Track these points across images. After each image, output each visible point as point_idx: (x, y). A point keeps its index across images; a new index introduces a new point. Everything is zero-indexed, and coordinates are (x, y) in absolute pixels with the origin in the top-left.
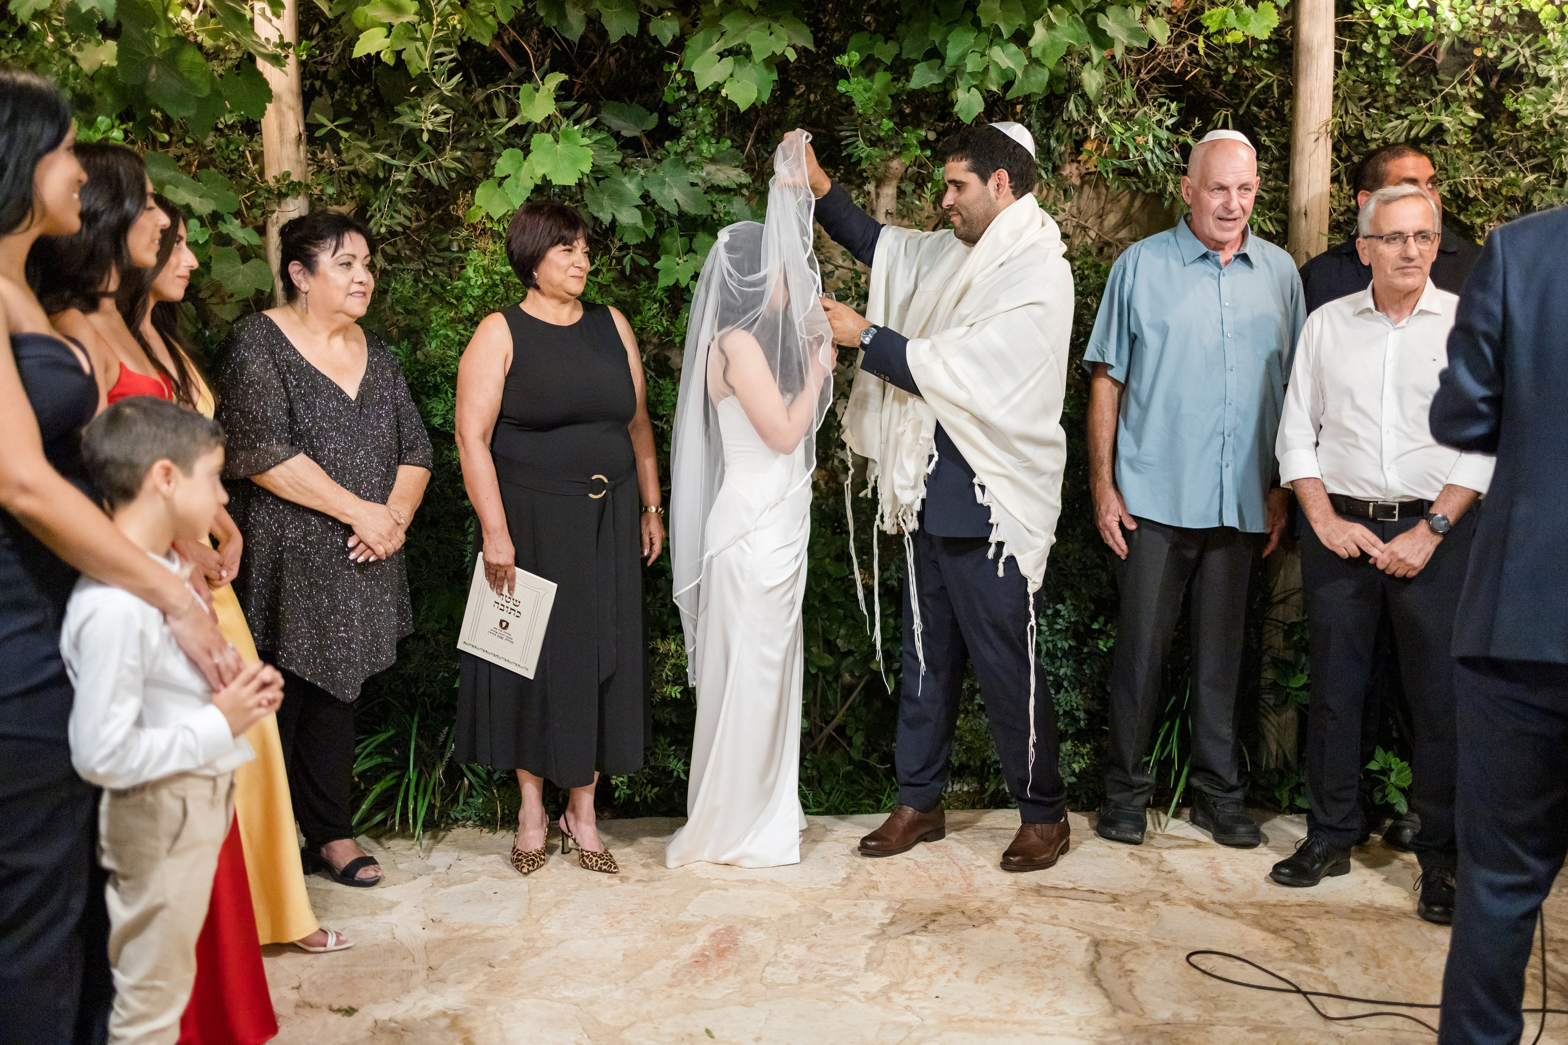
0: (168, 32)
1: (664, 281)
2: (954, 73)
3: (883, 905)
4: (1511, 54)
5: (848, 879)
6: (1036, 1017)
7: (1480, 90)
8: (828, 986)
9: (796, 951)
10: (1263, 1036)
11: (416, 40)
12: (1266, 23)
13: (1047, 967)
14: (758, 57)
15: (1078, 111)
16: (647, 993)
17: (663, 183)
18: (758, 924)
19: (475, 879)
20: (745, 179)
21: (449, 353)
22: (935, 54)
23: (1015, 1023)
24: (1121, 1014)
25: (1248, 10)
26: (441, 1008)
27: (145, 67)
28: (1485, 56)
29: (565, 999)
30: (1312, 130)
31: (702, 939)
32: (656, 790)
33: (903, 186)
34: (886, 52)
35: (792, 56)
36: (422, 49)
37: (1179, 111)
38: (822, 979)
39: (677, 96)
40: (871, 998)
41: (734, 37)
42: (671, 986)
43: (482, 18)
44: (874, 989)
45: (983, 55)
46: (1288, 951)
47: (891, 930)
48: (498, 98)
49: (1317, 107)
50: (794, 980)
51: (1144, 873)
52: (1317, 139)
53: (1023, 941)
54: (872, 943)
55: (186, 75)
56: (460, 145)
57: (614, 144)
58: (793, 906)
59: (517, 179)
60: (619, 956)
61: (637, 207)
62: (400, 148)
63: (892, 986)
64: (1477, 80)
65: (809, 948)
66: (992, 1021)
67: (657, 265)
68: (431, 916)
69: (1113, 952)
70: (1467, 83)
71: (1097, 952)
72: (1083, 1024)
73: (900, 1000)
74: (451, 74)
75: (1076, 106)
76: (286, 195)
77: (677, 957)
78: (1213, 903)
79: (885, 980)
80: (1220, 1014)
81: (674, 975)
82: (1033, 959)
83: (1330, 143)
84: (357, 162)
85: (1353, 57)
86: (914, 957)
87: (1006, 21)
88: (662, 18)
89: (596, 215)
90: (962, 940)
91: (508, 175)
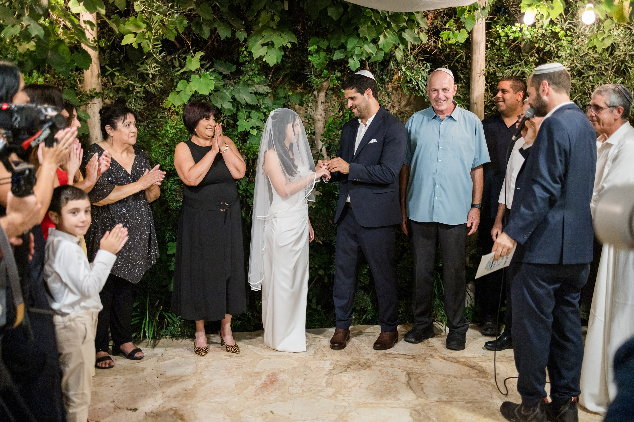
0: (55, 38)
1: (240, 129)
3: (329, 362)
4: (548, 46)
5: (315, 353)
6: (390, 401)
7: (537, 58)
8: (314, 393)
9: (300, 381)
10: (471, 405)
11: (146, 39)
12: (463, 37)
13: (392, 383)
14: (277, 46)
15: (394, 66)
16: (247, 398)
17: (239, 92)
18: (284, 371)
19: (173, 358)
20: (269, 90)
21: (159, 158)
22: (343, 47)
23: (383, 404)
24: (420, 399)
25: (457, 32)
26: (170, 407)
27: (46, 52)
28: (539, 47)
29: (216, 402)
30: (478, 73)
31: (264, 377)
33: (328, 92)
34: (324, 44)
35: (289, 46)
36: (149, 42)
37: (431, 66)
38: (311, 391)
39: (245, 60)
40: (329, 397)
41: (267, 38)
42: (255, 395)
43: (171, 30)
44: (330, 394)
45: (361, 48)
46: (477, 374)
47: (333, 372)
48: (175, 60)
49: (479, 64)
50: (301, 391)
51: (423, 347)
52: (480, 76)
53: (382, 374)
54: (327, 377)
55: (61, 54)
56: (161, 78)
57: (220, 77)
58: (296, 364)
59: (185, 92)
60: (234, 385)
61: (230, 102)
62: (138, 79)
63: (336, 392)
64: (536, 55)
65: (305, 379)
66: (374, 403)
67: (237, 123)
68: (159, 373)
69: (414, 377)
70: (533, 56)
71: (409, 377)
72: (407, 403)
73: (340, 397)
74: (161, 52)
75: (393, 64)
76: (94, 97)
77: (256, 385)
78: (449, 357)
79: (334, 390)
80: (455, 398)
81: (256, 392)
82: (387, 380)
83: (484, 77)
84: (121, 84)
85: (492, 46)
86: (343, 381)
87: (369, 35)
88: (240, 31)
89: (215, 105)
90: (360, 374)
91: (182, 90)
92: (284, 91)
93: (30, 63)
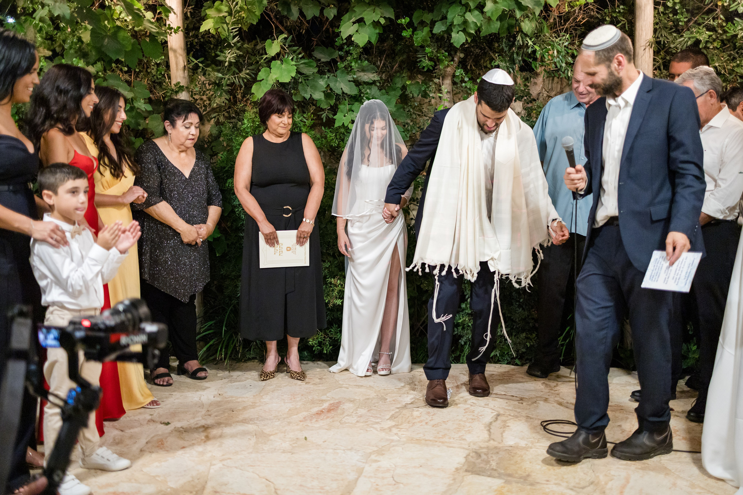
0: (113, 24)
1: (338, 124)
2: (451, 25)
4: (735, 4)
6: (452, 440)
8: (368, 425)
9: (362, 412)
11: (223, 23)
13: (470, 423)
14: (368, 23)
15: (522, 40)
16: (290, 423)
17: (337, 81)
18: (352, 401)
19: (245, 381)
20: (377, 78)
22: (444, 18)
23: (440, 442)
24: (492, 442)
26: (203, 424)
27: (103, 38)
28: (723, 5)
30: (642, 45)
31: (325, 406)
32: (331, 347)
34: (428, 17)
38: (366, 422)
39: (342, 42)
40: (383, 430)
41: (359, 15)
42: (301, 422)
44: (386, 427)
45: (462, 17)
49: (644, 34)
50: (354, 422)
51: (544, 391)
52: (645, 49)
53: (465, 413)
54: (397, 411)
55: (121, 41)
56: (249, 68)
57: (314, 64)
58: (373, 396)
59: (267, 81)
60: (287, 410)
61: (323, 91)
63: (395, 426)
64: (722, 16)
65: (369, 411)
66: (430, 441)
67: (335, 117)
68: (219, 393)
69: (504, 418)
71: (496, 419)
72: (471, 444)
73: (395, 431)
75: (522, 38)
76: (179, 91)
77: (310, 412)
78: (568, 403)
79: (393, 424)
80: (537, 444)
81: (304, 418)
82: (465, 419)
83: (652, 50)
85: (665, 10)
86: (412, 416)
88: (329, 8)
89: (301, 95)
91: (263, 79)
92: (402, 80)
93: (94, 53)
